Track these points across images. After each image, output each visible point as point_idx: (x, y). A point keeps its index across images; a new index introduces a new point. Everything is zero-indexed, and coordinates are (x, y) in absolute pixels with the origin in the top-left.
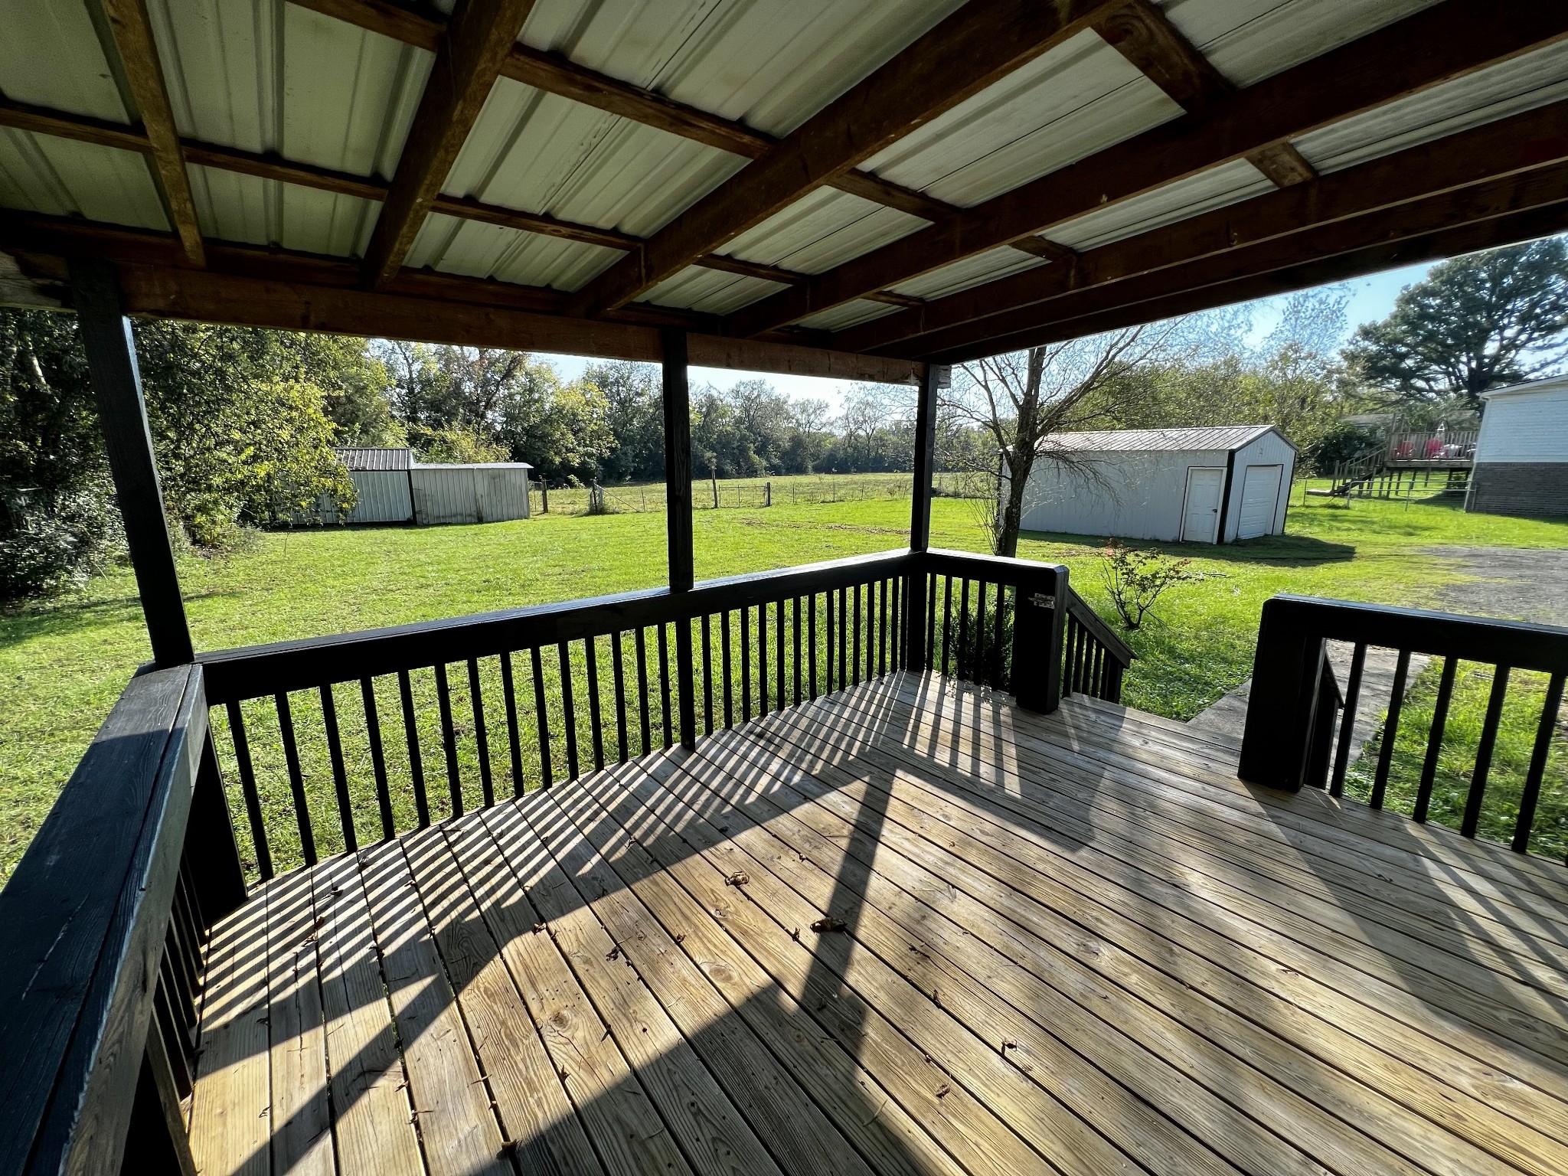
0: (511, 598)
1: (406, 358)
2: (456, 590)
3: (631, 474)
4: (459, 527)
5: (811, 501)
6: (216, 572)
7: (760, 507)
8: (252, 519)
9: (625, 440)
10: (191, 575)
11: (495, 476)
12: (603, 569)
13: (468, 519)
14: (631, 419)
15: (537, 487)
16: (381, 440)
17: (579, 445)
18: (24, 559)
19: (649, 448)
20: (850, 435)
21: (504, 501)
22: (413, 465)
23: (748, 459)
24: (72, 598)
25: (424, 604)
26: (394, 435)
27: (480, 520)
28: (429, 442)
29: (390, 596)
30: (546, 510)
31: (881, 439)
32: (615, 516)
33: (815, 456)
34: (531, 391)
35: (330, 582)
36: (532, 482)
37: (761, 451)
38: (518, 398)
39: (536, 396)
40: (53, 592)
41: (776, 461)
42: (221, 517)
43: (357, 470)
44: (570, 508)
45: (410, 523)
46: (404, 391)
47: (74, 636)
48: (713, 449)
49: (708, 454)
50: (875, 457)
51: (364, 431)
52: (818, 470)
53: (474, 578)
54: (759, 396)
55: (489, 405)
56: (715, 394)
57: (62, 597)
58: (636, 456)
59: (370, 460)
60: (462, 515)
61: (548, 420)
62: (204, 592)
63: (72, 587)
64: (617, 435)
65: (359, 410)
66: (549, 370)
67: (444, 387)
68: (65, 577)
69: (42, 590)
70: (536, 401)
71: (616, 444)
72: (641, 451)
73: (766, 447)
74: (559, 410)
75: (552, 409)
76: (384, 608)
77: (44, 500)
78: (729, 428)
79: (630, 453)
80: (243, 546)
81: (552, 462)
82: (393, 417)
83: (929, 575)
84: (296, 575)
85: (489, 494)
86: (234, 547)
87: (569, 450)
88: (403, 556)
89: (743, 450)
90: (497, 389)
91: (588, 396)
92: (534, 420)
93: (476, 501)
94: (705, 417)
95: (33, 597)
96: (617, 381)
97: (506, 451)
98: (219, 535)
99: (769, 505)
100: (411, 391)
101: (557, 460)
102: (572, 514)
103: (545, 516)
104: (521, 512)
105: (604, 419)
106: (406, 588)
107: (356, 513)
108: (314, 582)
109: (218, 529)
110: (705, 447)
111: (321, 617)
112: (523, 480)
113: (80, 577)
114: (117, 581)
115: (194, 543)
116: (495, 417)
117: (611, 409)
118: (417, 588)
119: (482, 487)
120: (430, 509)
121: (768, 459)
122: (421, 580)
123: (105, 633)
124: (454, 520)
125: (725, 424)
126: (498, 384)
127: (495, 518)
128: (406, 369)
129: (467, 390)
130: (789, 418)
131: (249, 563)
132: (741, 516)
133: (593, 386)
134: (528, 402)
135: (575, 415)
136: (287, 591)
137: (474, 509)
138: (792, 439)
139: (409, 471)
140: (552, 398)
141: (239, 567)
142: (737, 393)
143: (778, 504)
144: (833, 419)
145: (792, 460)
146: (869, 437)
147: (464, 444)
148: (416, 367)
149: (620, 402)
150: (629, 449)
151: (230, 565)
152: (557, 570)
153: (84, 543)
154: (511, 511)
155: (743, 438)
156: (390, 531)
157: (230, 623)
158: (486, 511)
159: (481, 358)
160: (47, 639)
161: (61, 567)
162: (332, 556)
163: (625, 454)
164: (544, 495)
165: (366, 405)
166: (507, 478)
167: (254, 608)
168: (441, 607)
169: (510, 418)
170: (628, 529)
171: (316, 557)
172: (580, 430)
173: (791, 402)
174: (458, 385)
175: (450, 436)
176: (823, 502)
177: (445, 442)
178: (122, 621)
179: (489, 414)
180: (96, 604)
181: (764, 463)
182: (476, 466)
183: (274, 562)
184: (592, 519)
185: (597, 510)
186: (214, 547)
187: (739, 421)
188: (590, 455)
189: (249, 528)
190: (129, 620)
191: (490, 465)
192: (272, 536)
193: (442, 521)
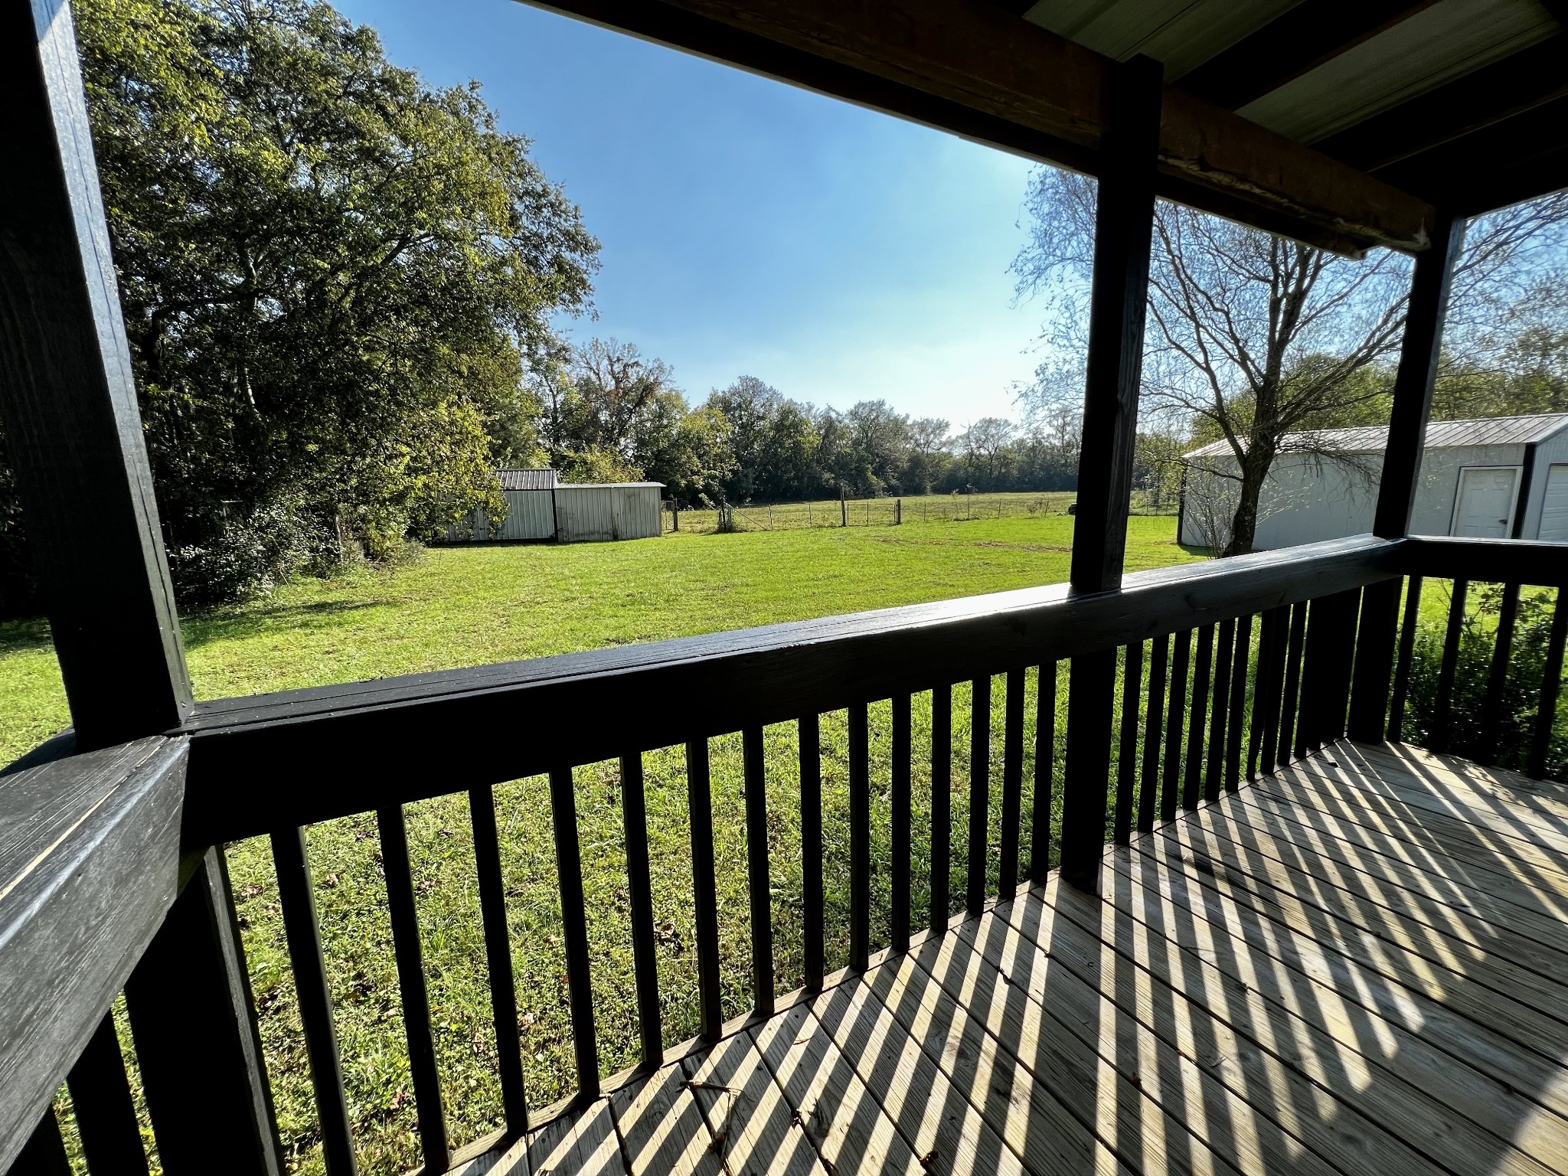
0: (658, 614)
1: (551, 390)
2: (601, 604)
3: (751, 496)
4: (597, 544)
5: (945, 519)
6: (383, 583)
7: (890, 525)
8: (417, 536)
9: (746, 462)
10: (362, 585)
11: (630, 494)
12: (747, 585)
13: (605, 537)
14: (753, 442)
15: (668, 508)
16: (528, 464)
17: (703, 468)
18: (222, 567)
19: (769, 471)
20: (972, 454)
21: (638, 521)
22: (557, 485)
23: (866, 479)
24: (259, 604)
25: (570, 617)
26: (539, 459)
27: (616, 538)
28: (571, 464)
29: (537, 608)
30: (676, 529)
31: (1005, 458)
32: (744, 534)
33: (934, 477)
34: (661, 417)
35: (482, 594)
36: (664, 503)
37: (879, 472)
38: (648, 424)
39: (665, 422)
40: (244, 598)
41: (894, 482)
42: (391, 533)
43: (508, 490)
44: (699, 527)
45: (552, 541)
46: (549, 421)
47: (250, 641)
48: (831, 470)
49: (827, 475)
50: (998, 477)
51: (515, 456)
52: (937, 490)
53: (617, 591)
54: (877, 417)
55: (622, 433)
56: (833, 415)
57: (251, 603)
58: (756, 479)
59: (519, 480)
60: (599, 532)
61: (675, 445)
62: (369, 601)
63: (260, 594)
64: (739, 458)
65: (511, 436)
66: (678, 397)
67: (584, 415)
68: (255, 583)
69: (236, 596)
70: (666, 427)
71: (738, 467)
72: (760, 473)
73: (884, 468)
74: (685, 435)
75: (679, 433)
76: (532, 621)
77: (243, 511)
78: (848, 450)
79: (751, 476)
80: (407, 559)
81: (678, 484)
82: (538, 444)
83: (1406, 579)
84: (450, 586)
85: (625, 513)
86: (400, 559)
87: (694, 473)
88: (548, 570)
89: (861, 472)
90: (630, 418)
91: (713, 421)
92: (663, 444)
93: (612, 518)
94: (824, 439)
95: (228, 603)
96: (740, 406)
97: (640, 471)
98: (388, 548)
99: (899, 523)
100: (555, 419)
101: (683, 482)
102: (701, 532)
103: (676, 534)
104: (654, 531)
105: (726, 443)
106: (552, 600)
107: (505, 531)
108: (467, 593)
109: (388, 543)
110: (823, 469)
111: (472, 628)
112: (655, 499)
113: (268, 585)
114: (299, 589)
115: (366, 556)
116: (627, 444)
117: (733, 432)
118: (563, 601)
119: (618, 505)
120: (572, 526)
121: (886, 480)
122: (566, 593)
123: (278, 639)
124: (592, 538)
125: (843, 446)
126: (631, 412)
127: (629, 536)
128: (551, 399)
129: (602, 418)
130: (907, 438)
131: (411, 574)
132: (874, 534)
133: (717, 411)
134: (658, 427)
135: (700, 439)
136: (441, 601)
137: (610, 527)
138: (910, 460)
139: (553, 490)
140: (679, 424)
141: (401, 579)
142: (854, 414)
143: (908, 522)
144: (953, 438)
145: (912, 480)
146: (991, 457)
147: (602, 464)
148: (560, 398)
149: (742, 426)
150: (750, 472)
151: (394, 576)
152: (700, 585)
153: (273, 553)
154: (644, 530)
155: (861, 460)
156: (534, 547)
157: (388, 633)
158: (621, 528)
159: (617, 388)
160: (228, 643)
161: (251, 575)
162: (483, 569)
163: (746, 476)
164: (675, 515)
165: (517, 432)
166: (642, 496)
167: (412, 618)
168: (588, 621)
169: (641, 443)
170: (760, 546)
171: (469, 570)
172: (704, 454)
173: (909, 422)
174: (595, 414)
175: (589, 457)
176: (957, 520)
177: (586, 463)
178: (294, 627)
179: (622, 441)
180: (278, 610)
181: (883, 484)
182: (613, 485)
183: (432, 575)
184: (721, 536)
185: (726, 528)
186: (383, 560)
187: (857, 443)
188: (713, 477)
189: (414, 544)
190: (300, 627)
191: (626, 484)
192: (433, 552)
193: (581, 538)
